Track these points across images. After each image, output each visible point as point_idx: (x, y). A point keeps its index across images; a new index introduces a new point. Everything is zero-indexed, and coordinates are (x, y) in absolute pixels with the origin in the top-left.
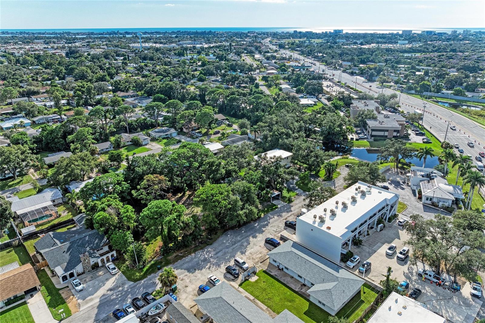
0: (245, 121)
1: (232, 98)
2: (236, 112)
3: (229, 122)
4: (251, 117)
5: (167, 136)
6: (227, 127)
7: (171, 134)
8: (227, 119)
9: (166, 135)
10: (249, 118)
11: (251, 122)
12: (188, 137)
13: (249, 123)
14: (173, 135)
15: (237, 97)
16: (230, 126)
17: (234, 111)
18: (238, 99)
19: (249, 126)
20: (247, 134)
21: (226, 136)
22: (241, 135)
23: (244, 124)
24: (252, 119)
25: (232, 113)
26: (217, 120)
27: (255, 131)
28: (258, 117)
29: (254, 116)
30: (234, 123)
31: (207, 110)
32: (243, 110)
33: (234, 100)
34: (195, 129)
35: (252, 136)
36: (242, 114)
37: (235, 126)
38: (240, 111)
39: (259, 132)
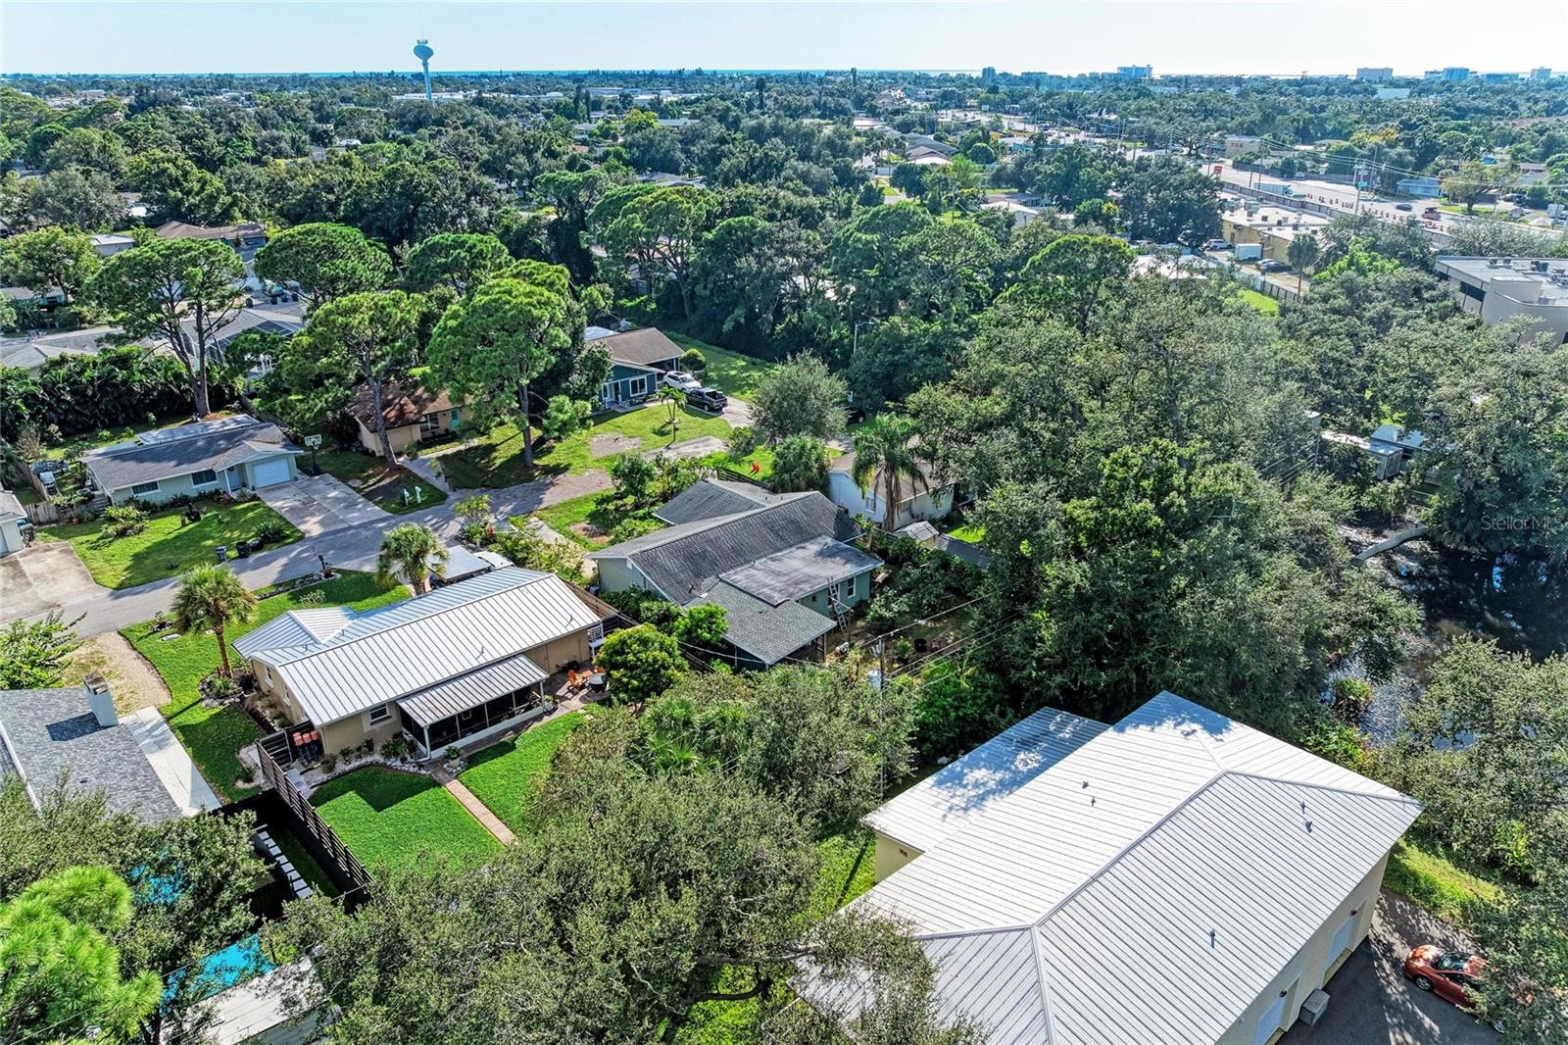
0: (810, 374)
1: (729, 230)
2: (752, 317)
3: (705, 380)
4: (847, 353)
5: (207, 487)
6: (683, 418)
7: (239, 470)
8: (692, 363)
9: (198, 478)
10: (837, 360)
11: (852, 384)
12: (369, 496)
13: (840, 387)
14: (260, 477)
15: (762, 224)
16: (704, 405)
17: (739, 312)
18: (765, 238)
19: (837, 417)
20: (822, 482)
21: (653, 487)
22: (776, 487)
23: (802, 399)
24: (857, 365)
25: (727, 326)
26: (596, 365)
27: (894, 464)
28: (898, 350)
29: (867, 345)
30: (733, 386)
31: (525, 286)
32: (799, 307)
33: (746, 242)
34: (454, 425)
35: (866, 501)
36: (793, 330)
37: (739, 412)
38: (779, 316)
39: (926, 468)
